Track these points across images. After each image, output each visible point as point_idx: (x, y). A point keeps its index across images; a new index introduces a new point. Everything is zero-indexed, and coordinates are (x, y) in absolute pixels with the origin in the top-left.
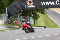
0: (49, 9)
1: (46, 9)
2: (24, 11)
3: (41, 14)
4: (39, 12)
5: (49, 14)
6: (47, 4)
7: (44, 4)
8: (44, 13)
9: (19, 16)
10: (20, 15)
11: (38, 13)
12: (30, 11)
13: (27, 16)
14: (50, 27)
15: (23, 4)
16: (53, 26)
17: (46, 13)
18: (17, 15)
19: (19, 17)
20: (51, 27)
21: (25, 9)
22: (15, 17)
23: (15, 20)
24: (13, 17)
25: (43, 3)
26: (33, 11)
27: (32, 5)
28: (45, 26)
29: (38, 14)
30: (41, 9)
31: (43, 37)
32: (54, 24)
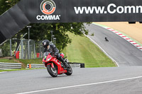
0: (93, 23)
1: (85, 24)
2: (34, 28)
3: (74, 34)
4: (69, 29)
5: (93, 35)
8: (80, 33)
9: (22, 39)
10: (26, 37)
11: (68, 33)
12: (49, 29)
13: (42, 39)
14: (96, 65)
16: (102, 62)
17: (87, 33)
18: (19, 37)
19: (22, 42)
21: (37, 25)
22: (13, 43)
23: (13, 48)
24: (8, 42)
26: (55, 27)
27: (53, 15)
28: (82, 62)
29: (67, 35)
30: (74, 23)
31: (77, 88)
32: (104, 58)
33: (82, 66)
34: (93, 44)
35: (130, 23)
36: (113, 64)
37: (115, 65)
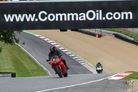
0: (24, 31)
1: (15, 32)
3: (4, 43)
5: (24, 44)
6: (18, 20)
7: (12, 20)
14: (27, 74)
16: (33, 71)
17: (17, 42)
20: (29, 73)
25: (9, 18)
30: (5, 31)
32: (35, 67)
33: (13, 75)
34: (25, 53)
35: (61, 31)
36: (45, 73)
37: (47, 74)
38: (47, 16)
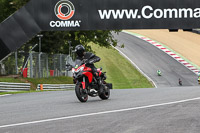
0: (123, 31)
1: (113, 32)
2: (47, 38)
3: (98, 45)
4: (91, 39)
5: (123, 46)
6: (115, 17)
7: (108, 17)
8: (106, 44)
9: (31, 52)
10: (36, 50)
11: (90, 44)
12: (65, 39)
13: (56, 52)
14: (126, 85)
15: (43, 17)
16: (135, 81)
17: (115, 44)
18: (27, 49)
19: (31, 56)
20: (128, 84)
21: (51, 33)
22: (19, 57)
23: (19, 64)
24: (13, 55)
25: (104, 14)
26: (73, 36)
27: (70, 20)
28: (109, 82)
29: (89, 47)
30: (99, 31)
32: (137, 77)
33: (109, 86)
34: (124, 58)
35: (171, 31)
36: (149, 85)
37: (152, 86)
38: (152, 12)
